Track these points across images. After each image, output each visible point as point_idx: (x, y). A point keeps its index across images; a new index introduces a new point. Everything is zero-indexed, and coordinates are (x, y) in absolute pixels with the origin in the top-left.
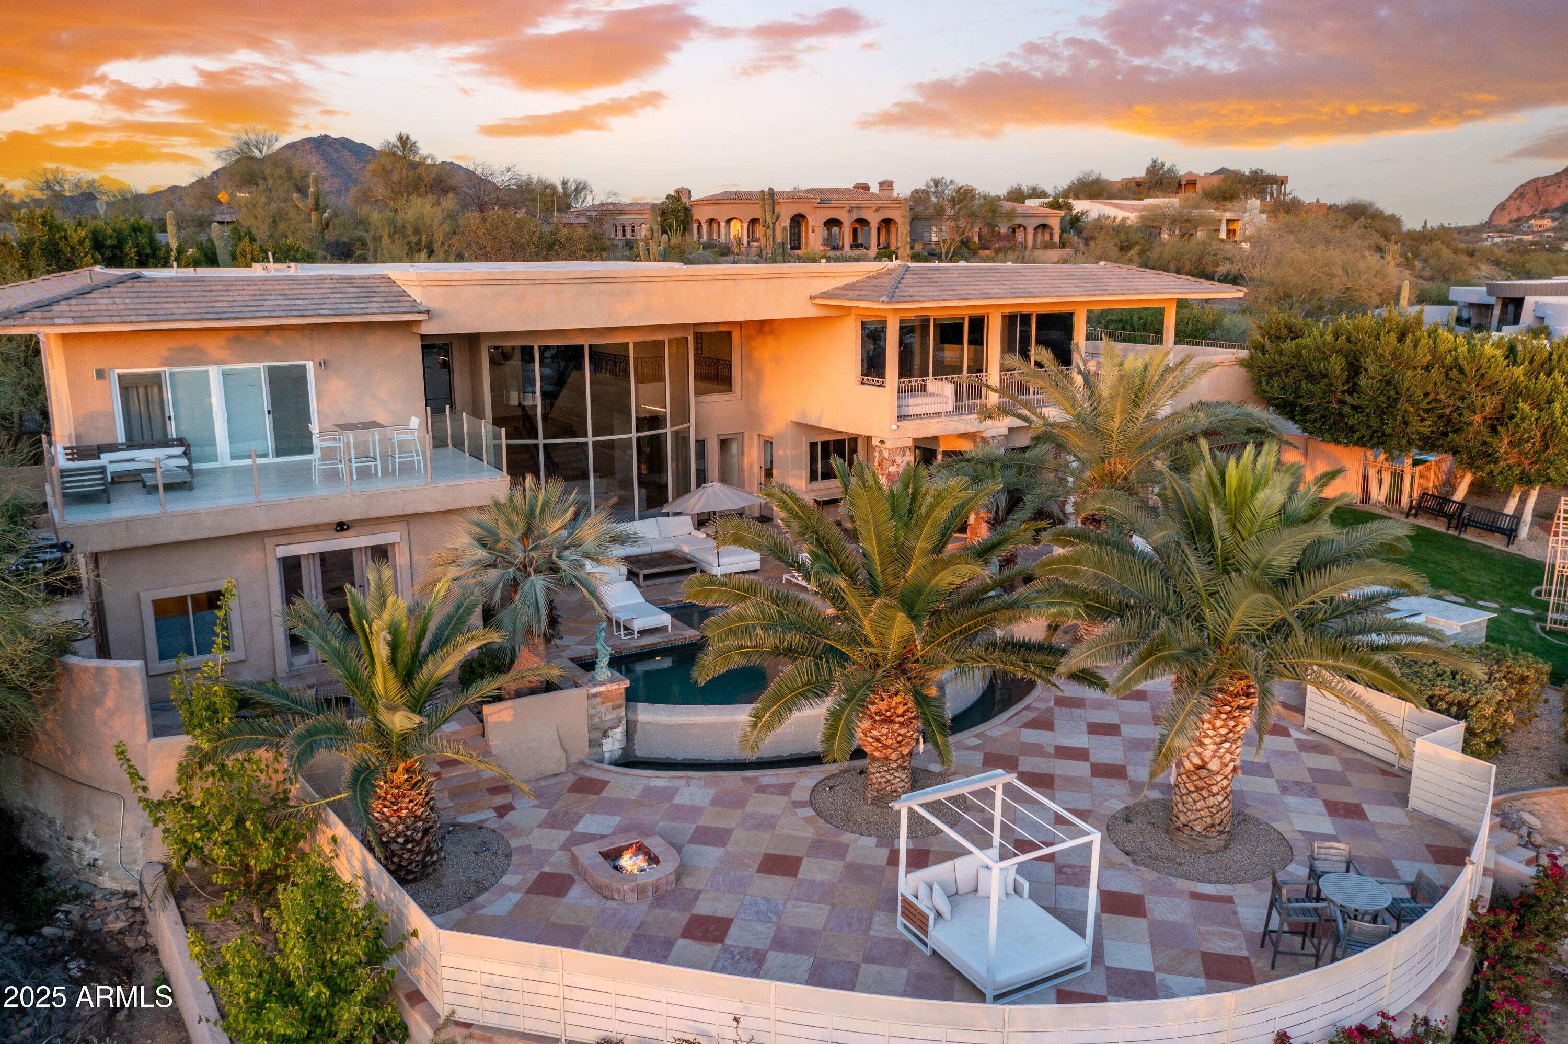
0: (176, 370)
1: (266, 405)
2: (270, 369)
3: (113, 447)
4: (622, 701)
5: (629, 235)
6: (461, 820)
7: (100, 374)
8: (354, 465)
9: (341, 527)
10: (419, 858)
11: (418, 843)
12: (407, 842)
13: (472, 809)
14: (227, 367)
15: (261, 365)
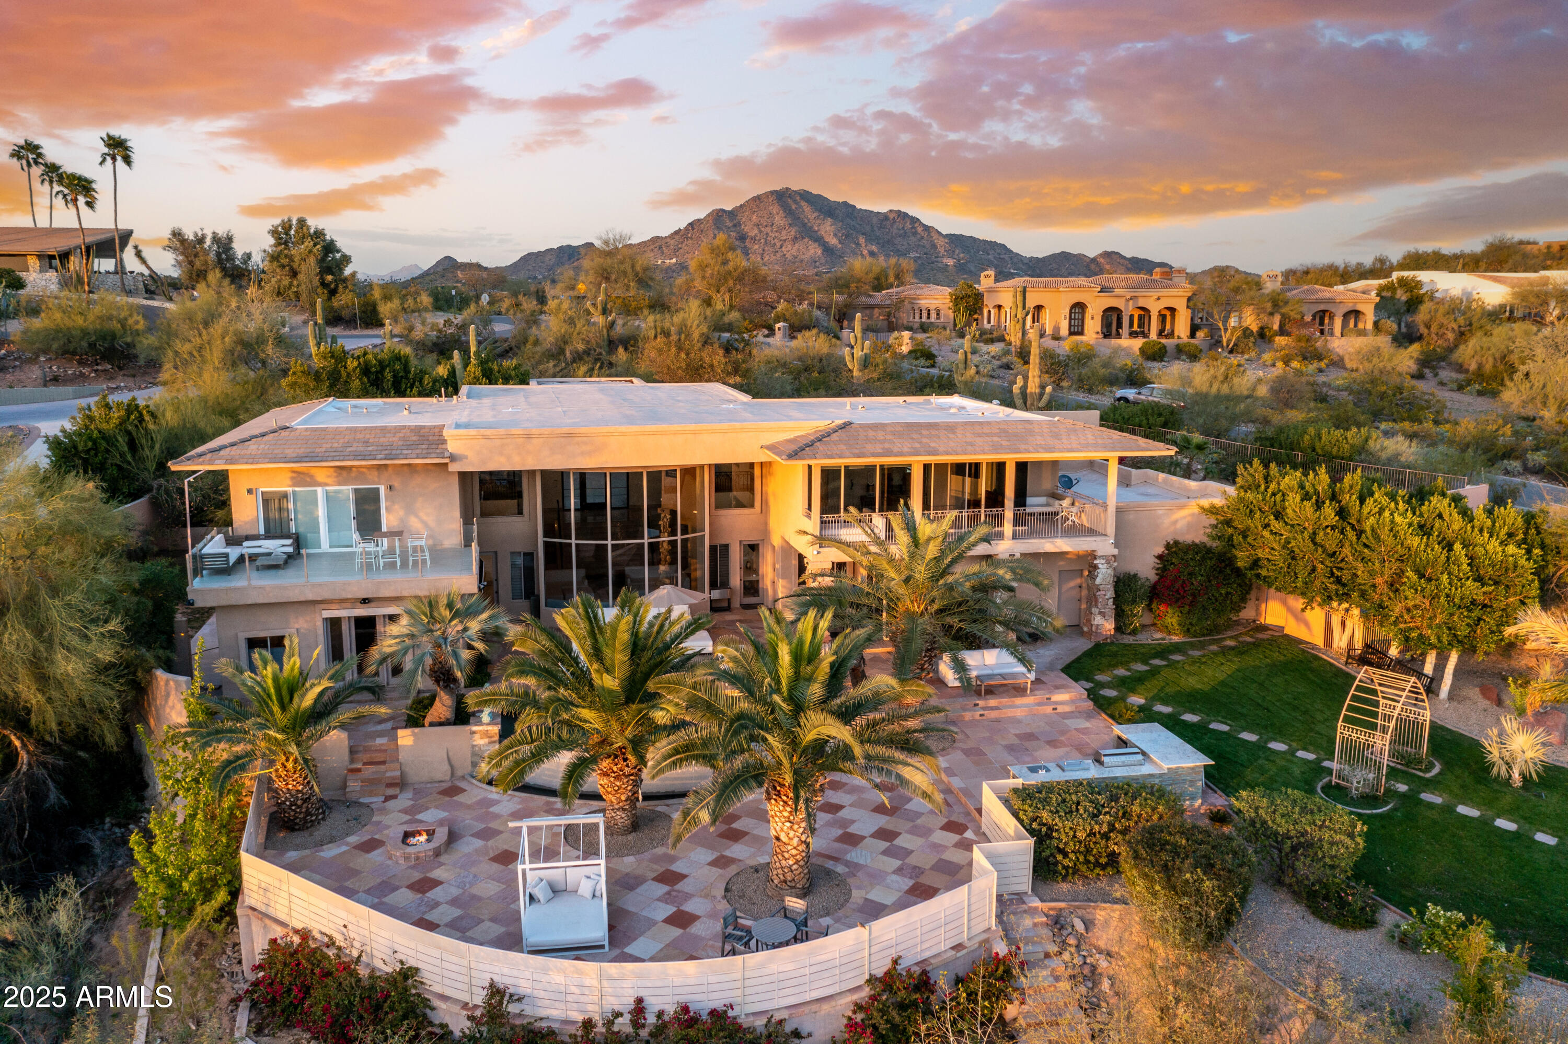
0: (297, 489)
1: (352, 513)
2: (356, 490)
3: (256, 537)
4: (497, 738)
5: (924, 319)
6: (361, 800)
7: (250, 491)
8: (381, 561)
9: (365, 601)
10: (302, 816)
11: (299, 807)
12: (291, 805)
13: (371, 794)
14: (328, 488)
15: (350, 487)
